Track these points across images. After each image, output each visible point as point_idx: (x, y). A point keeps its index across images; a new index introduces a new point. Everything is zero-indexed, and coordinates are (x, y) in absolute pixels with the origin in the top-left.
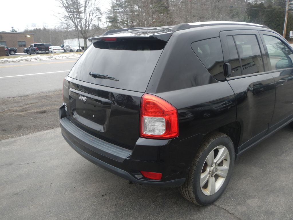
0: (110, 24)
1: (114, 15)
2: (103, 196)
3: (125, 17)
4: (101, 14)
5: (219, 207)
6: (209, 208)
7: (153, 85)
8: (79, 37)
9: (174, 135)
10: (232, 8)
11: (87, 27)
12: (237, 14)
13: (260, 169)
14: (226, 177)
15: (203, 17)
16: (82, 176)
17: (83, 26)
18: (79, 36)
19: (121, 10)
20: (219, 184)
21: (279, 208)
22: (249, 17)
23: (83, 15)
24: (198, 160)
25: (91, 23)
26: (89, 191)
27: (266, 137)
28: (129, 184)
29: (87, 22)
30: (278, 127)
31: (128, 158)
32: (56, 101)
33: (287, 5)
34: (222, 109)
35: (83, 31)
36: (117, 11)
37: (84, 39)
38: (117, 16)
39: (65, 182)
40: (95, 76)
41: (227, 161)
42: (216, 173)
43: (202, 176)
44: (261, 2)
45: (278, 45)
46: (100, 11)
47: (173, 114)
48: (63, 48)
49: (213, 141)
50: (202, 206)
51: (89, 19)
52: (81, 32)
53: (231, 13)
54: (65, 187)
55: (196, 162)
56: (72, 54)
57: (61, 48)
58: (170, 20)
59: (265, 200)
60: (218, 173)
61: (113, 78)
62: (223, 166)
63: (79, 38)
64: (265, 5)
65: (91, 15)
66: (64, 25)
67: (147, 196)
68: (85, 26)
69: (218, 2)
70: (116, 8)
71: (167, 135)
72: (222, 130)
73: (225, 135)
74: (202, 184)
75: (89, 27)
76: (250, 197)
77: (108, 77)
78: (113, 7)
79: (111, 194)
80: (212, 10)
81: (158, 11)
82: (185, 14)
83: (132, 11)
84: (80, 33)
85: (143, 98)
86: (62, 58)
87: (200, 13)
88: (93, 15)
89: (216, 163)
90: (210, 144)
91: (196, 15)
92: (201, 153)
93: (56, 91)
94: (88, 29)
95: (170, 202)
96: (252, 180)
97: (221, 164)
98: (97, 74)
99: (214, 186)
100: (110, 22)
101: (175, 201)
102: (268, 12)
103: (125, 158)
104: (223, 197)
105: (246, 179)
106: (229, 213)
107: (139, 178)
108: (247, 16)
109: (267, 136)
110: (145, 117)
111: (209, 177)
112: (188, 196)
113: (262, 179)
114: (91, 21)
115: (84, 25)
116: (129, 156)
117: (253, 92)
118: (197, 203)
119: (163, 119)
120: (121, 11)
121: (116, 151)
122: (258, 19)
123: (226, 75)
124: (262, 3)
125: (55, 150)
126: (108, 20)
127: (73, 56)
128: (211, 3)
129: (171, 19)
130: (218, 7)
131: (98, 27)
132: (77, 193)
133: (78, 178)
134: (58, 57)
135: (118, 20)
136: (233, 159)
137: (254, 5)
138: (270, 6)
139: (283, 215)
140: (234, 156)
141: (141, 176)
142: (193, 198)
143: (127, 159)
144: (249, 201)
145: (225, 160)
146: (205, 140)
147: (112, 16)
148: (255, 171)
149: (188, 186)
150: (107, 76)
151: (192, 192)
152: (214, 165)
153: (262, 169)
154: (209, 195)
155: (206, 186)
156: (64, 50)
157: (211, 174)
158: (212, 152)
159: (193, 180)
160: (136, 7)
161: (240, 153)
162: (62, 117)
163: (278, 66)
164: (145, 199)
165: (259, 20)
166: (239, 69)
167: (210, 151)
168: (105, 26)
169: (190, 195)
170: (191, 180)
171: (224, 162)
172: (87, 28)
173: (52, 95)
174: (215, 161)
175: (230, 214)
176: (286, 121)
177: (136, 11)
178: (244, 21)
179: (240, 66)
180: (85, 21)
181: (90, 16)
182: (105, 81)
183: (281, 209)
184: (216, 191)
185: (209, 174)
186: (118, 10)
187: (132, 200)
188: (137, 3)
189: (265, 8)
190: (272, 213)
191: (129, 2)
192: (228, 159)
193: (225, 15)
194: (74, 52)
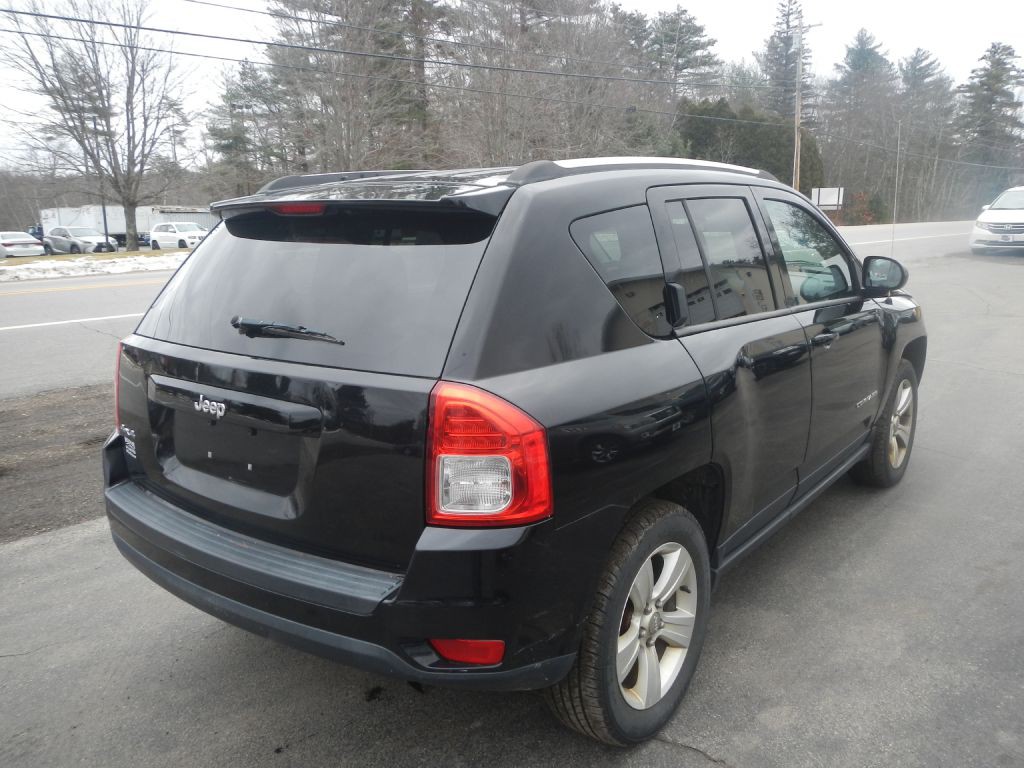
0: (217, 157)
1: (233, 126)
2: (278, 751)
3: (271, 134)
4: (185, 122)
5: (675, 744)
6: (644, 751)
7: (464, 355)
8: (103, 201)
9: (540, 510)
10: (634, 115)
11: (136, 165)
12: (649, 132)
13: (782, 615)
14: (688, 644)
15: (543, 140)
16: (189, 691)
17: (120, 162)
18: (103, 197)
19: (261, 108)
20: (671, 666)
21: (855, 728)
22: (686, 142)
23: (118, 124)
24: (607, 592)
25: (150, 151)
26: (224, 739)
27: (791, 514)
28: (365, 702)
29: (135, 147)
30: (821, 481)
31: (388, 598)
32: (43, 432)
33: (798, 108)
34: (657, 433)
35: (120, 179)
36: (245, 110)
37: (124, 206)
38: (247, 130)
39: (127, 719)
40: (253, 330)
41: (689, 592)
42: (661, 633)
43: (623, 644)
44: (719, 98)
45: (790, 228)
46: (179, 109)
47: (532, 443)
48: (41, 239)
49: (650, 527)
50: (625, 745)
51: (144, 135)
52: (115, 183)
53: (630, 129)
54: (131, 734)
55: (603, 600)
56: (80, 261)
57: (33, 239)
58: (433, 147)
59: (810, 707)
60: (666, 632)
61: (324, 335)
62: (676, 610)
63: (104, 205)
64: (731, 106)
65: (152, 122)
66: (42, 154)
67: (436, 737)
68: (129, 160)
69: (590, 92)
70: (241, 102)
71: (519, 511)
72: (668, 493)
73: (680, 508)
74: (623, 671)
75: (142, 163)
76: (764, 703)
77: (303, 331)
78: (231, 97)
79: (308, 742)
80: (570, 117)
81: (391, 115)
82: (484, 128)
83: (300, 115)
84: (108, 185)
85: (435, 396)
86: (41, 276)
87: (533, 127)
88: (158, 123)
89: (658, 600)
90: (640, 538)
91: (520, 134)
92: (617, 568)
93: (38, 395)
94: (142, 171)
95: (515, 748)
96: (764, 652)
97: (670, 605)
98: (261, 322)
99: (655, 677)
100: (219, 148)
101: (533, 741)
102: (742, 130)
103: (377, 599)
104: (683, 711)
105: (745, 648)
106: (710, 759)
107: (426, 665)
108: (681, 141)
109: (793, 508)
110: (443, 456)
111: (641, 646)
112: (581, 716)
113: (794, 644)
114: (153, 144)
115: (125, 158)
116: (391, 591)
117: (755, 371)
118: (609, 736)
119: (502, 461)
120: (259, 111)
121: (341, 579)
122: (714, 151)
123: (674, 322)
124: (722, 99)
125: (70, 606)
126: (211, 142)
127: (86, 268)
128: (567, 96)
129: (435, 143)
130: (589, 108)
131: (175, 164)
132: (181, 752)
133: (175, 697)
134: (27, 273)
135: (249, 141)
136: (708, 585)
137: (700, 105)
138: (747, 112)
139: (869, 748)
140: (708, 576)
141: (434, 658)
142: (597, 722)
143: (386, 601)
144: (764, 717)
145: (684, 588)
146: (623, 526)
147: (226, 127)
148: (767, 621)
149: (580, 681)
150: (302, 328)
151: (594, 701)
152: (654, 610)
153: (788, 613)
154: (643, 708)
155: (631, 680)
156: (47, 246)
157: (646, 635)
158: (647, 565)
159: (595, 658)
160: (314, 102)
161: (724, 564)
162: (113, 480)
163: (806, 294)
164: (430, 745)
165: (716, 153)
166: (706, 295)
167: (642, 560)
168: (202, 161)
169: (586, 711)
170: (590, 658)
171: (682, 596)
172: (137, 169)
173: (24, 411)
174: (655, 595)
175: (711, 764)
176: (843, 463)
177: (313, 114)
178: (672, 155)
179: (708, 288)
180: (129, 143)
181: (146, 126)
182: (295, 347)
183: (860, 728)
184: (663, 694)
185: (640, 636)
186: (248, 107)
187: (387, 753)
188: (320, 87)
189: (735, 117)
190: (836, 746)
191: (290, 83)
192: (693, 587)
193: (611, 133)
194: (84, 253)
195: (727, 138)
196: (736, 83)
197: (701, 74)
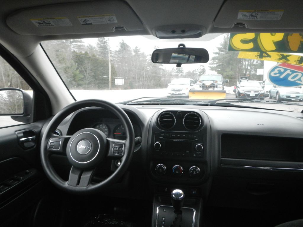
12: (64, 59)
33: (110, 56)
44: (85, 52)
137: (79, 53)
189: (90, 57)
195: (88, 63)
196: (89, 48)
197: (78, 45)
